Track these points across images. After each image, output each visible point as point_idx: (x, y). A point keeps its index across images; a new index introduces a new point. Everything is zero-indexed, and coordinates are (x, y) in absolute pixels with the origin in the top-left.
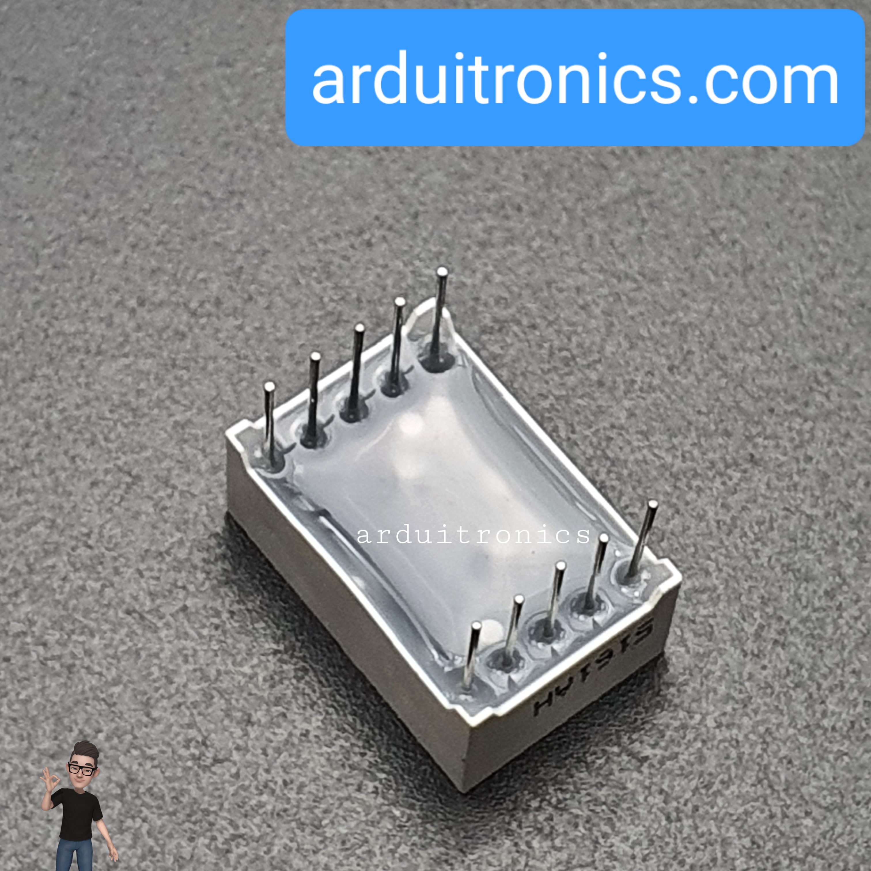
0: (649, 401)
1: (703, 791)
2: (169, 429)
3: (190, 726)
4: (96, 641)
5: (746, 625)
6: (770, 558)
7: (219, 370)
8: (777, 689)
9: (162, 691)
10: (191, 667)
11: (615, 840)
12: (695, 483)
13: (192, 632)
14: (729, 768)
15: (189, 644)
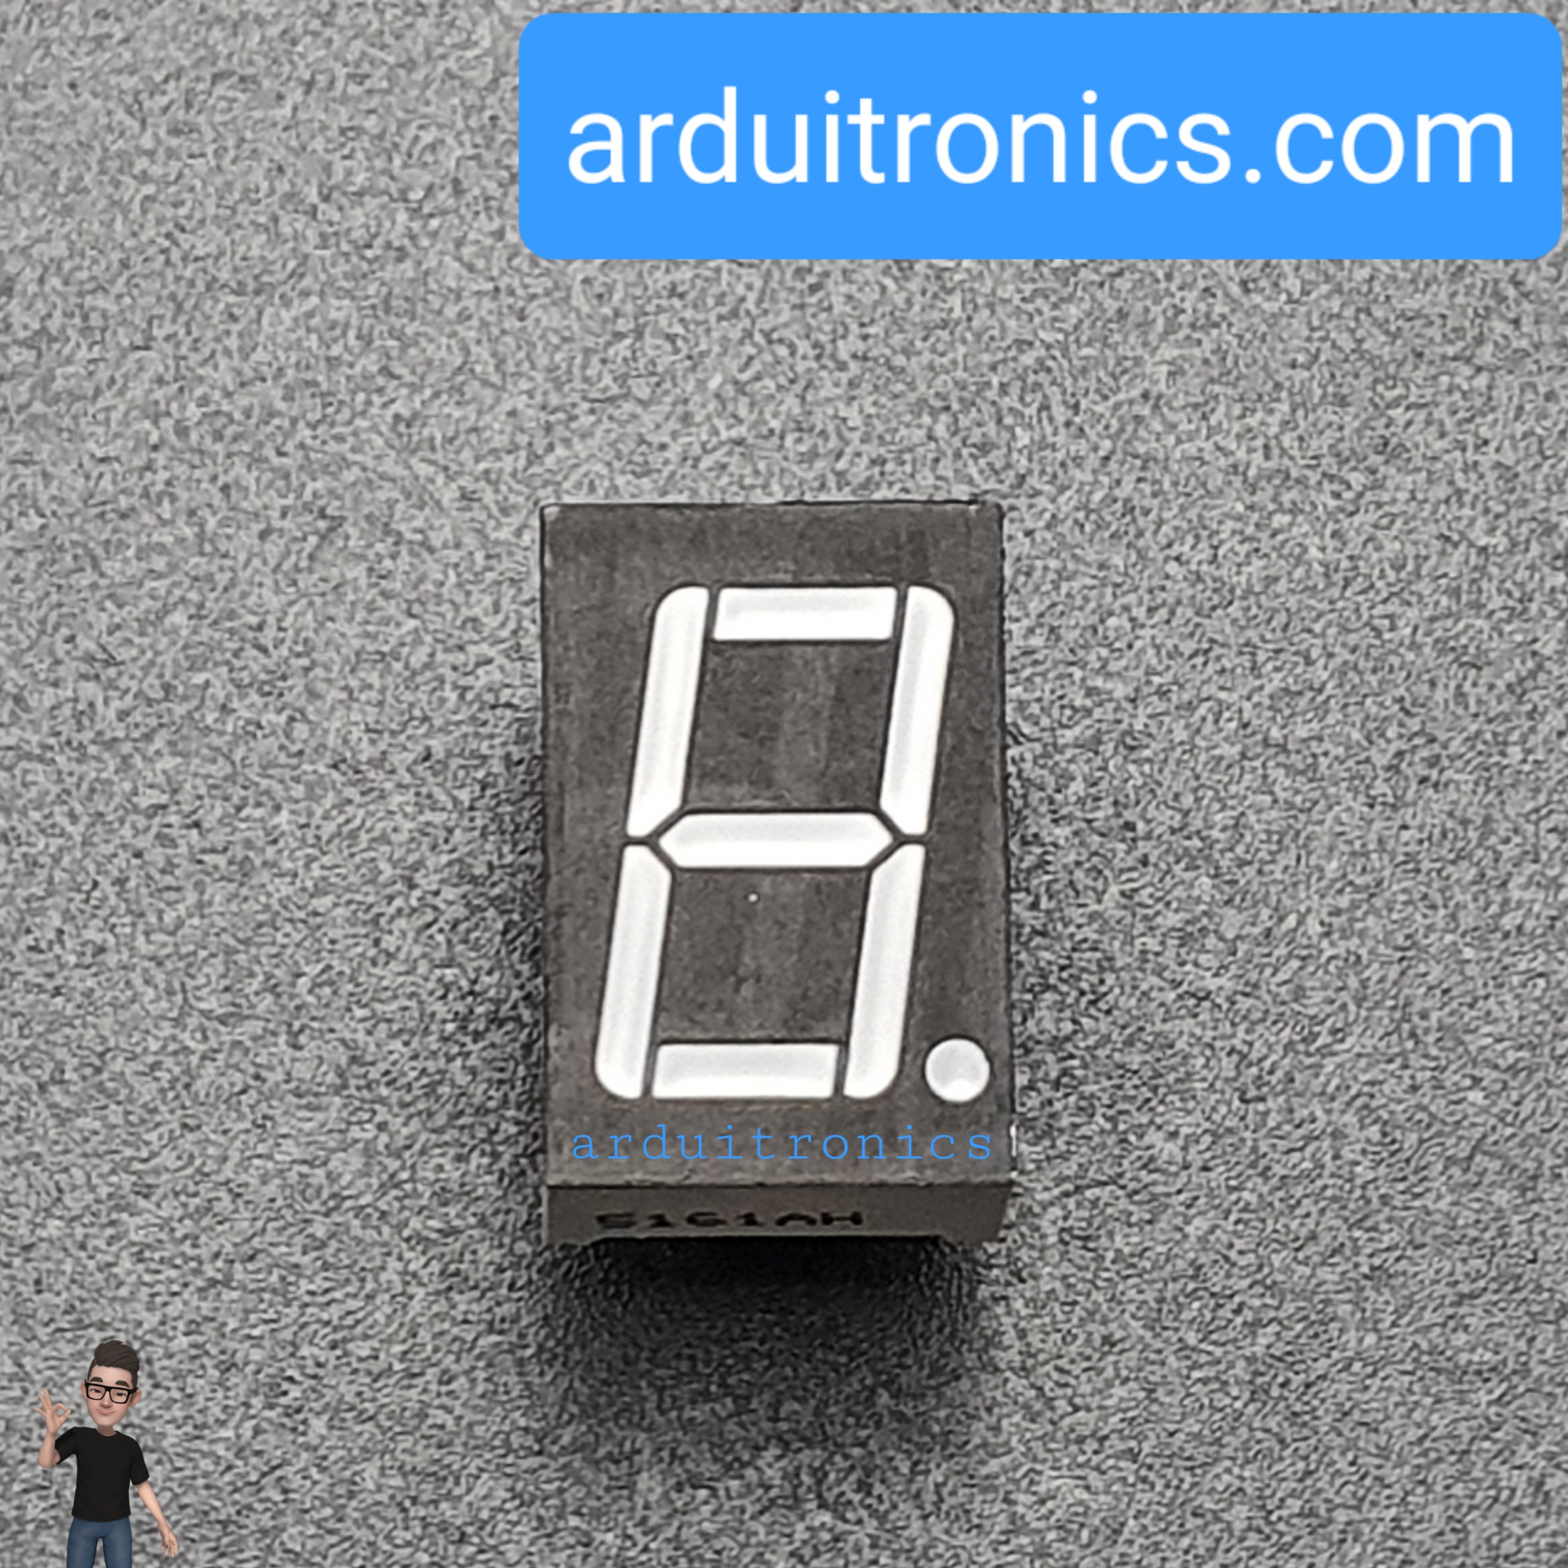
0: (1207, 345)
1: (1301, 1047)
2: (384, 429)
3: (448, 964)
4: (283, 817)
5: (1373, 752)
6: (1415, 629)
7: (464, 317)
8: (1425, 865)
9: (398, 902)
10: (444, 859)
11: (1153, 1137)
12: (1286, 498)
13: (442, 798)
14: (1344, 1007)
15: (438, 818)
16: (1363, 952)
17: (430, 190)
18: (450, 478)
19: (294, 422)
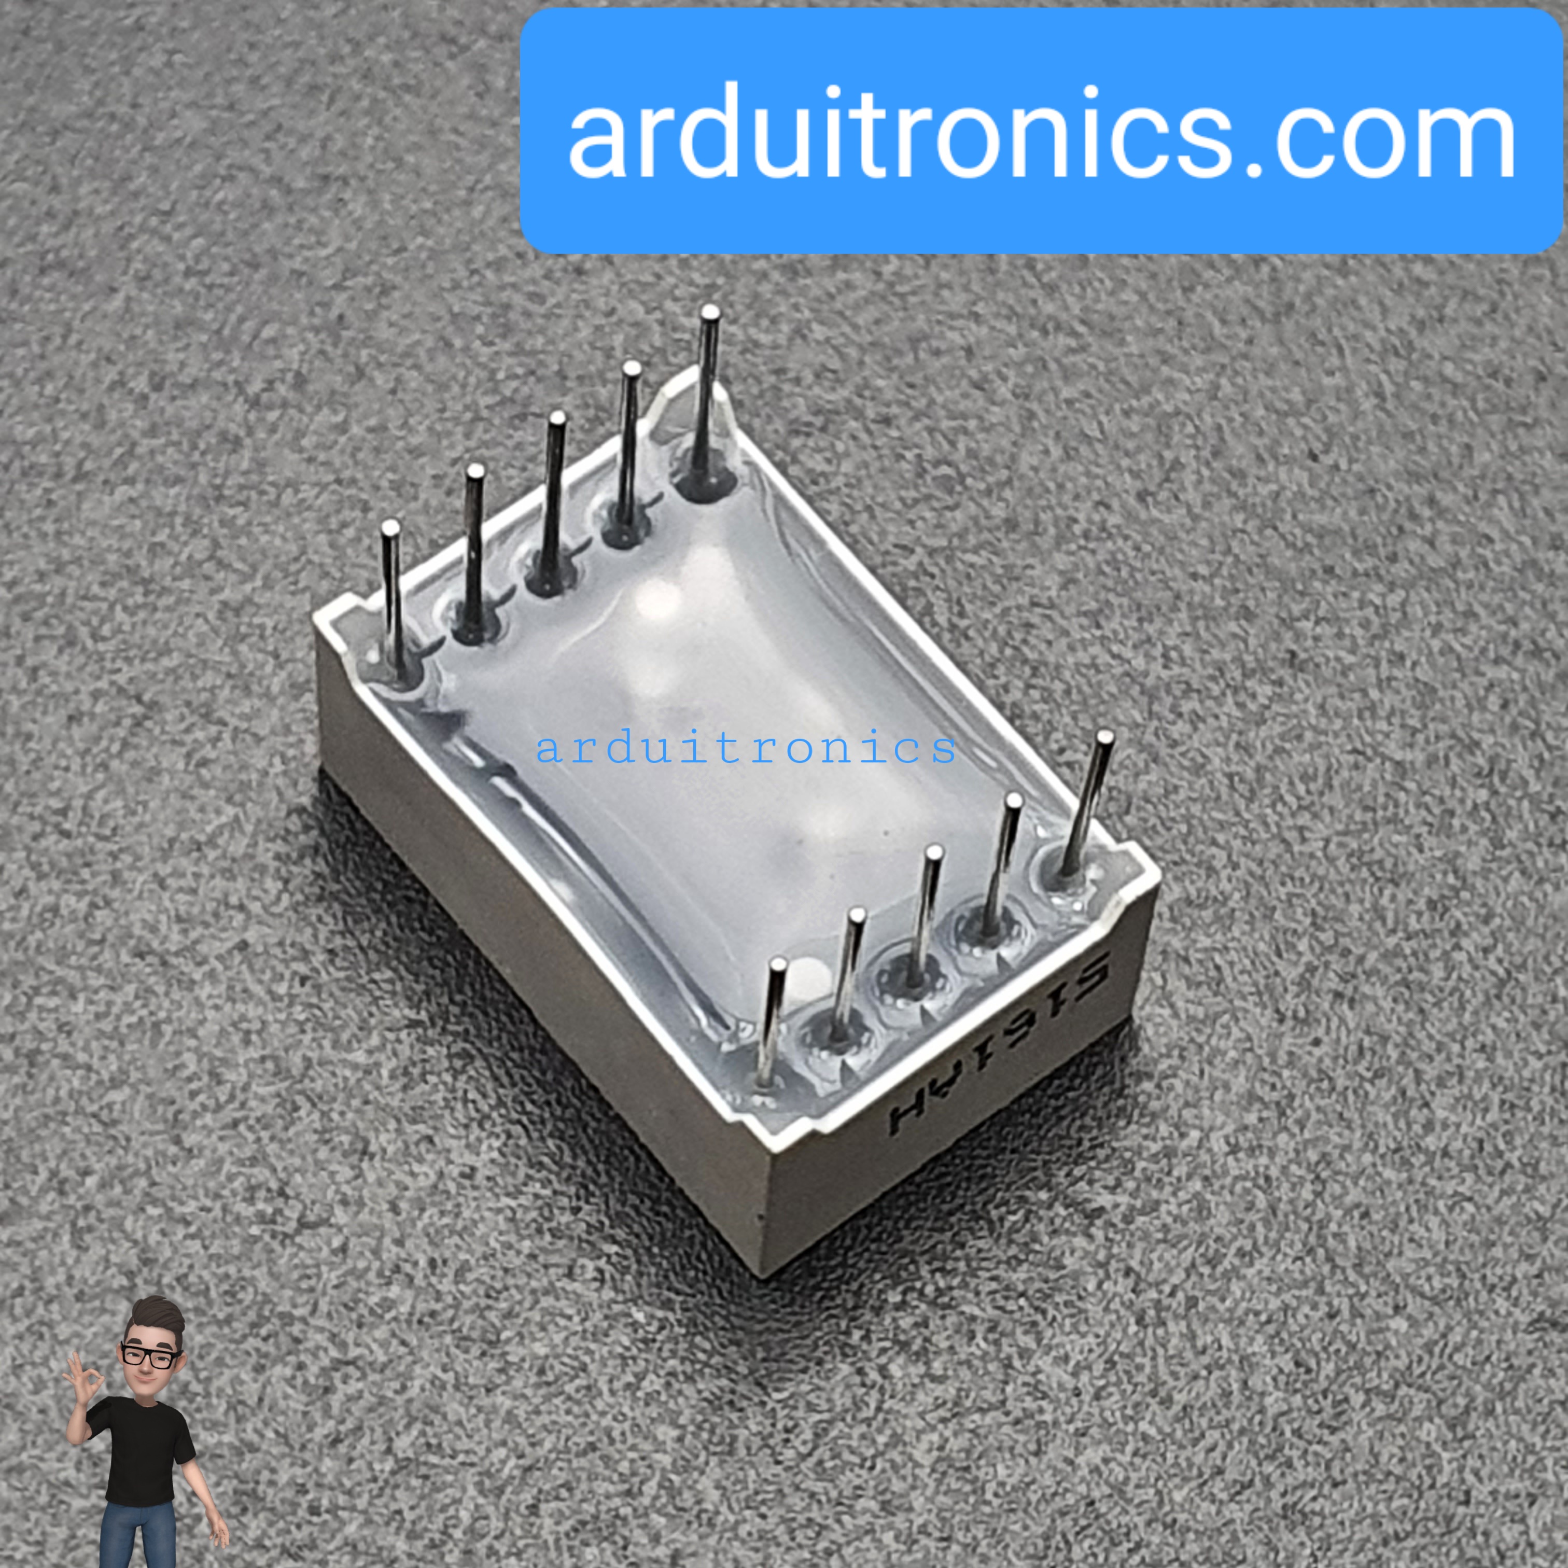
0: (1102, 556)
1: (1205, 1270)
2: (210, 615)
5: (1283, 966)
9: (203, 1098)
11: (1041, 1361)
12: (1186, 708)
16: (1274, 1172)
17: (270, 385)
18: (280, 666)
19: (112, 607)
